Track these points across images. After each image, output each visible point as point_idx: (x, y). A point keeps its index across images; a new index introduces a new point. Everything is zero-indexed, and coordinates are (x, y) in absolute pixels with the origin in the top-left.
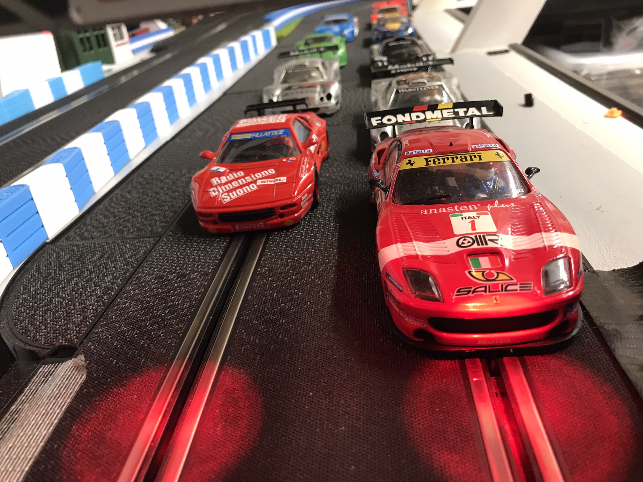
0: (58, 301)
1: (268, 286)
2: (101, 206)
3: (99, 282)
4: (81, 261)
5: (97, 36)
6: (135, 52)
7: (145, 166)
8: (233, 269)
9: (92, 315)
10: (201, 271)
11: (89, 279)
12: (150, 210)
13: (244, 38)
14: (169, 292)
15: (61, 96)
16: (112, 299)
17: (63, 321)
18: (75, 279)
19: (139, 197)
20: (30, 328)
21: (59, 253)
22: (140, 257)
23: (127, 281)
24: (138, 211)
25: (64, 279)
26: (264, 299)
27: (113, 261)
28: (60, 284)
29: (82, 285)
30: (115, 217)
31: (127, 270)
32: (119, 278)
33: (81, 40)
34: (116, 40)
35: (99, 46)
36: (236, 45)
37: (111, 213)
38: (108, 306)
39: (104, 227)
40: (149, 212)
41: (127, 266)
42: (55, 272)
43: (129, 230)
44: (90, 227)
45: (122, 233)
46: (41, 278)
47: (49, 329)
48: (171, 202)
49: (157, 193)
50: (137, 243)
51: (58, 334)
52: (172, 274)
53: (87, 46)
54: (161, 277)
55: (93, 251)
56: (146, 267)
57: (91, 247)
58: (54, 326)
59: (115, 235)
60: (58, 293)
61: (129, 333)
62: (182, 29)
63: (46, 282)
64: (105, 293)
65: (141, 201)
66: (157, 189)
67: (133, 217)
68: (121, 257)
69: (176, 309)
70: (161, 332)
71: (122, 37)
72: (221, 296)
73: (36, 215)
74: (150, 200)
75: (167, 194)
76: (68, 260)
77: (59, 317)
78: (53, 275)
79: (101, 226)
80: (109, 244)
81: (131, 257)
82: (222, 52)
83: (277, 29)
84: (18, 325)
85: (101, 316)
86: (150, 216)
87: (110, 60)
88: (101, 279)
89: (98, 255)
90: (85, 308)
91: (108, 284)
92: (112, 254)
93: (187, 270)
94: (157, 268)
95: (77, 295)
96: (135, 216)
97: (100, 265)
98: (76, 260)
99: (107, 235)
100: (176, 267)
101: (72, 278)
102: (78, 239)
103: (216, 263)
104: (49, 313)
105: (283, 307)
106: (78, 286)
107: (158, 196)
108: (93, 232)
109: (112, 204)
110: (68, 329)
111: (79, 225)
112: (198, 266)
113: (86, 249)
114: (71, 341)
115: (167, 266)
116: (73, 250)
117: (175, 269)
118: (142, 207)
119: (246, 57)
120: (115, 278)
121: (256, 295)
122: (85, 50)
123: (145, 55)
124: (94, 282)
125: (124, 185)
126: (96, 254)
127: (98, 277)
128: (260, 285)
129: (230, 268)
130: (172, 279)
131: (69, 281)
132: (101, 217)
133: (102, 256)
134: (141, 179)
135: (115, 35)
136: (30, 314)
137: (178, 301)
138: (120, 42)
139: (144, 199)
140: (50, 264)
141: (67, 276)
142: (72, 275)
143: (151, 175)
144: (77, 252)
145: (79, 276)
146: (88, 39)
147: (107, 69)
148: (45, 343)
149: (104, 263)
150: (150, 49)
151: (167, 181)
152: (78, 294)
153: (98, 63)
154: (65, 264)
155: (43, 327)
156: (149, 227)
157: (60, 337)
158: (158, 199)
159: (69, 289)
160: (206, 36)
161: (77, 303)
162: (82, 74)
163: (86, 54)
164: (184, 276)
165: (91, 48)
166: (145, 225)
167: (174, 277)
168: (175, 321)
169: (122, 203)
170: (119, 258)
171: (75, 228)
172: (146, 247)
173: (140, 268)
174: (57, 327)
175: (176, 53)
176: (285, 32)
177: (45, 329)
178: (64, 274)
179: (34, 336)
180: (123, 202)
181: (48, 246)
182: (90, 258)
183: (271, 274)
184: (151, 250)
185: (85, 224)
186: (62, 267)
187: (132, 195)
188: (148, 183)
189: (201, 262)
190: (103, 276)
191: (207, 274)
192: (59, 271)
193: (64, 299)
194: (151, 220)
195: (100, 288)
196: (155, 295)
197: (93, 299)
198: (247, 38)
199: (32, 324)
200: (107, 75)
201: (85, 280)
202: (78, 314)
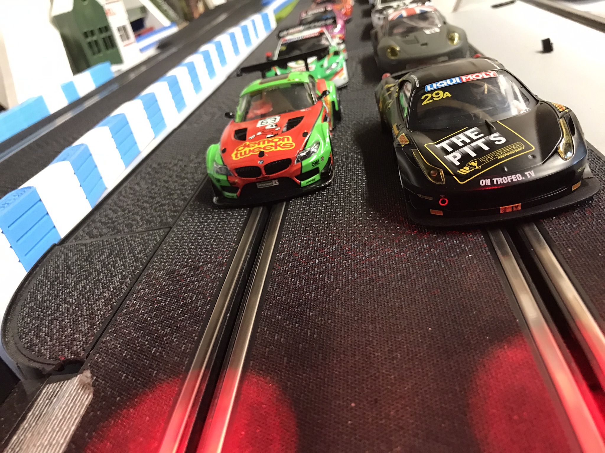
0: (65, 308)
1: (289, 273)
2: (110, 201)
3: (107, 283)
4: (89, 261)
5: (104, 39)
6: (142, 50)
7: (153, 156)
8: (249, 256)
9: (100, 321)
10: (215, 262)
11: (96, 280)
12: (159, 199)
13: (244, 23)
14: (181, 289)
15: (74, 99)
16: (122, 301)
17: (69, 330)
18: (83, 282)
19: (148, 188)
20: (35, 341)
21: (67, 255)
22: (150, 251)
23: (137, 279)
24: (147, 202)
25: (72, 283)
26: (286, 288)
27: (122, 258)
28: (68, 288)
29: (90, 288)
30: (124, 210)
31: (137, 267)
32: (127, 277)
33: (90, 43)
34: (123, 40)
35: (107, 48)
36: (236, 30)
37: (120, 207)
38: (116, 311)
39: (113, 222)
40: (158, 202)
41: (136, 263)
42: (62, 275)
43: (138, 223)
44: (99, 224)
45: (131, 227)
46: (49, 283)
47: (54, 341)
48: (180, 189)
49: (165, 182)
50: (146, 236)
51: (63, 347)
52: (183, 268)
53: (96, 49)
54: (173, 272)
55: (101, 249)
56: (156, 262)
57: (99, 245)
58: (60, 337)
59: (124, 230)
60: (65, 298)
61: (140, 340)
62: (185, 24)
63: (53, 287)
64: (114, 294)
65: (150, 192)
66: (166, 178)
67: (142, 209)
68: (130, 253)
69: (190, 307)
70: (174, 336)
71: (128, 38)
72: (237, 289)
73: (47, 216)
74: (159, 190)
75: (176, 181)
76: (76, 261)
77: (66, 326)
78: (61, 279)
79: (110, 221)
80: (118, 240)
81: (140, 252)
82: (223, 38)
83: (276, 11)
84: (23, 338)
85: (110, 322)
86: (159, 206)
87: (117, 59)
88: (109, 280)
89: (107, 252)
90: (92, 313)
91: (116, 284)
92: (121, 250)
93: (200, 262)
94: (167, 262)
95: (84, 300)
96: (145, 207)
97: (109, 263)
98: (85, 260)
99: (116, 231)
100: (188, 259)
101: (80, 281)
102: (87, 237)
103: (230, 251)
104: (55, 322)
105: (308, 297)
106: (85, 289)
107: (166, 185)
108: (102, 229)
109: (121, 198)
110: (74, 339)
111: (88, 223)
112: (211, 256)
113: (94, 247)
114: (77, 354)
115: (179, 259)
116: (81, 250)
117: (187, 262)
118: (151, 197)
119: (248, 41)
120: (124, 277)
121: (277, 285)
122: (94, 54)
123: (152, 52)
124: (102, 284)
125: (133, 177)
126: (104, 252)
127: (106, 278)
128: (280, 273)
129: (246, 256)
130: (184, 274)
131: (76, 284)
132: (109, 212)
133: (110, 255)
134: (150, 170)
135: (121, 36)
136: (36, 325)
137: (191, 298)
138: (127, 42)
139: (153, 189)
140: (58, 267)
141: (75, 279)
142: (79, 277)
143: (159, 164)
144: (86, 251)
145: (86, 278)
146: (96, 42)
147: (115, 69)
148: (50, 358)
149: (113, 261)
150: (156, 46)
151: (175, 168)
152: (85, 298)
153: (107, 64)
154: (73, 266)
155: (49, 339)
156: (158, 218)
157: (66, 350)
158: (167, 188)
159: (75, 293)
160: (208, 27)
161: (85, 309)
162: (93, 75)
163: (95, 57)
164: (197, 268)
165: (99, 51)
166: (154, 217)
167: (187, 271)
168: (188, 322)
169: (131, 196)
170: (128, 254)
171: (83, 227)
172: (156, 239)
173: (149, 264)
174: (63, 338)
175: (180, 46)
176: (284, 13)
177: (51, 341)
178: (71, 277)
179: (39, 350)
180: (132, 194)
181: (57, 247)
182: (99, 258)
183: (292, 259)
184: (161, 243)
185: (94, 221)
186: (70, 269)
187: (140, 186)
188: (157, 173)
189: (214, 251)
190: (111, 277)
191: (222, 265)
192: (67, 273)
193: (71, 305)
194: (160, 211)
195: (109, 290)
196: (166, 293)
197: (101, 303)
198: (247, 23)
199: (38, 336)
200: (116, 75)
201: (93, 282)
202: (85, 322)
